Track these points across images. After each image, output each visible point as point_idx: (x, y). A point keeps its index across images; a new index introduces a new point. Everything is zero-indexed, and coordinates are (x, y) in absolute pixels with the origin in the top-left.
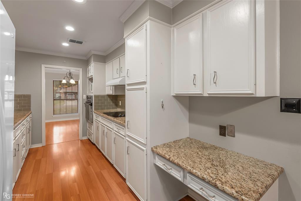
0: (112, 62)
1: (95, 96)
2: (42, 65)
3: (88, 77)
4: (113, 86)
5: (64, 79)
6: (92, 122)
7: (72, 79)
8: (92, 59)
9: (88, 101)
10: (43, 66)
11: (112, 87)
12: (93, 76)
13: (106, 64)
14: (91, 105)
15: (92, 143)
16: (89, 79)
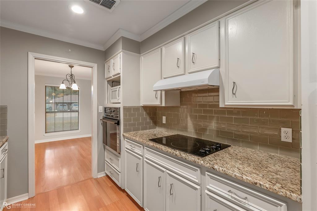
0: (160, 49)
1: (125, 108)
2: (29, 53)
3: (107, 79)
4: (161, 90)
5: (63, 83)
6: (119, 153)
7: (75, 82)
8: (120, 46)
9: (107, 115)
10: (31, 56)
11: (159, 92)
12: (121, 75)
13: (140, 56)
14: (118, 123)
15: (120, 188)
16: (108, 81)
